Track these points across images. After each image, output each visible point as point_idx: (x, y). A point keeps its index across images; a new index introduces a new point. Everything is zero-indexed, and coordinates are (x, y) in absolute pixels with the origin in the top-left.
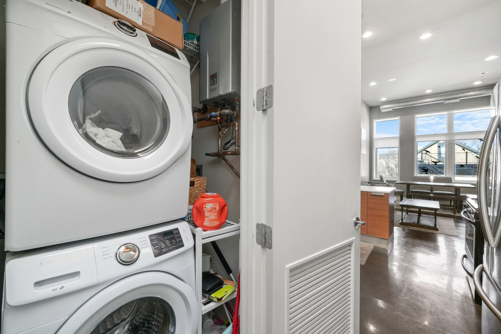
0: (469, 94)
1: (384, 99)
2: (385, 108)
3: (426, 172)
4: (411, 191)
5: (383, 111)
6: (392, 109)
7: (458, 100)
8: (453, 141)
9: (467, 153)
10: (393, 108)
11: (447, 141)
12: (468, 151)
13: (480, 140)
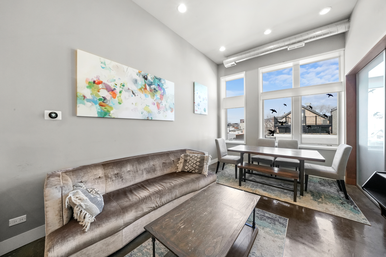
0: (314, 34)
1: (223, 49)
2: (229, 63)
3: (272, 134)
4: (252, 158)
5: (226, 66)
6: (235, 63)
7: (303, 44)
8: (300, 97)
9: (316, 116)
10: (237, 62)
11: (293, 97)
12: (317, 116)
13: (329, 95)
